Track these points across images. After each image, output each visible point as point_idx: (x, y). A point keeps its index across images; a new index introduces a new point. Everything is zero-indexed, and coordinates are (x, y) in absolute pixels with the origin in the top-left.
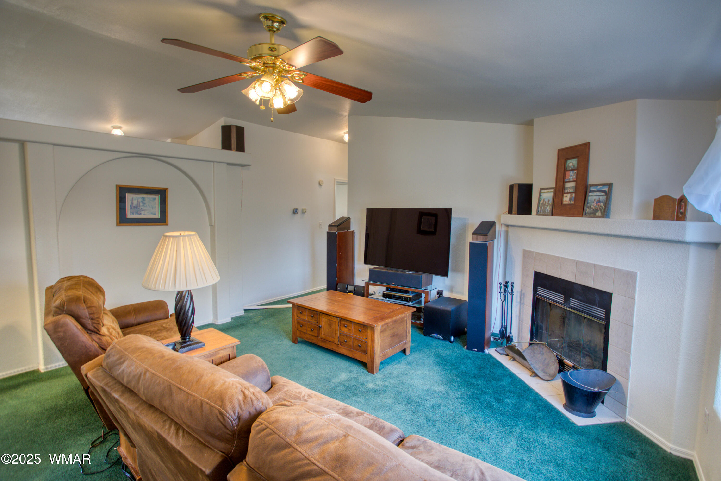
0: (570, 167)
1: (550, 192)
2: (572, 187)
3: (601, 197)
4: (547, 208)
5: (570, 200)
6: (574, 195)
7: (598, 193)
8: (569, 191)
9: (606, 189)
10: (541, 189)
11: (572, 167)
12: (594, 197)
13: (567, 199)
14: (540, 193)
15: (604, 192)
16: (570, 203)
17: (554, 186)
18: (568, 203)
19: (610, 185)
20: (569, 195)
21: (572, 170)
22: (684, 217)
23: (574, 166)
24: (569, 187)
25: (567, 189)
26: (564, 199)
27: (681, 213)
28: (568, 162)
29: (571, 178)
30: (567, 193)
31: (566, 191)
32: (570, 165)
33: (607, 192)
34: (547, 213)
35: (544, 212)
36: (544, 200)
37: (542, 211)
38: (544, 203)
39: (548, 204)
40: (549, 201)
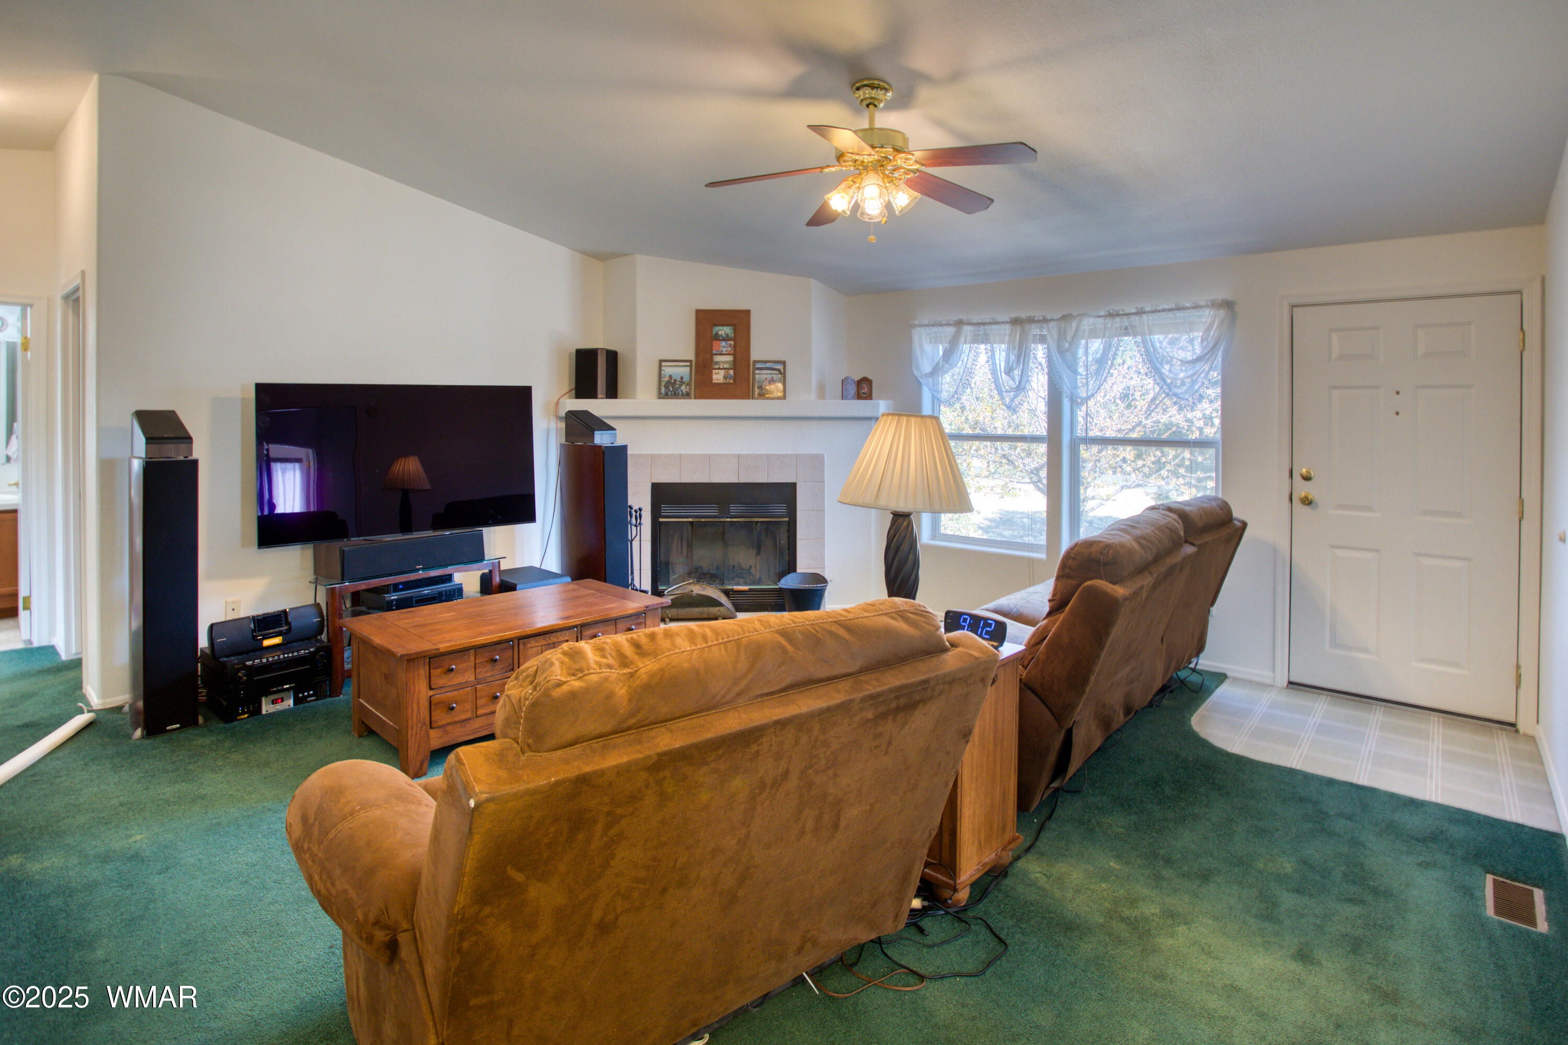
0: (721, 335)
1: (686, 366)
2: (727, 362)
3: (774, 376)
4: (680, 388)
5: (725, 378)
6: (732, 372)
7: (769, 372)
8: (721, 367)
9: (780, 367)
10: (661, 361)
11: (724, 336)
12: (765, 376)
13: (718, 377)
14: (660, 366)
15: (779, 370)
16: (725, 381)
17: (691, 356)
18: (721, 382)
19: (784, 363)
20: (722, 372)
21: (724, 340)
22: (869, 396)
23: (727, 335)
24: (722, 362)
25: (717, 363)
26: (714, 377)
27: (864, 393)
28: (716, 329)
29: (724, 350)
30: (719, 369)
31: (717, 367)
32: (720, 333)
33: (782, 370)
34: (682, 395)
35: (675, 394)
36: (671, 377)
37: (669, 393)
38: (673, 381)
39: (682, 382)
40: (682, 378)
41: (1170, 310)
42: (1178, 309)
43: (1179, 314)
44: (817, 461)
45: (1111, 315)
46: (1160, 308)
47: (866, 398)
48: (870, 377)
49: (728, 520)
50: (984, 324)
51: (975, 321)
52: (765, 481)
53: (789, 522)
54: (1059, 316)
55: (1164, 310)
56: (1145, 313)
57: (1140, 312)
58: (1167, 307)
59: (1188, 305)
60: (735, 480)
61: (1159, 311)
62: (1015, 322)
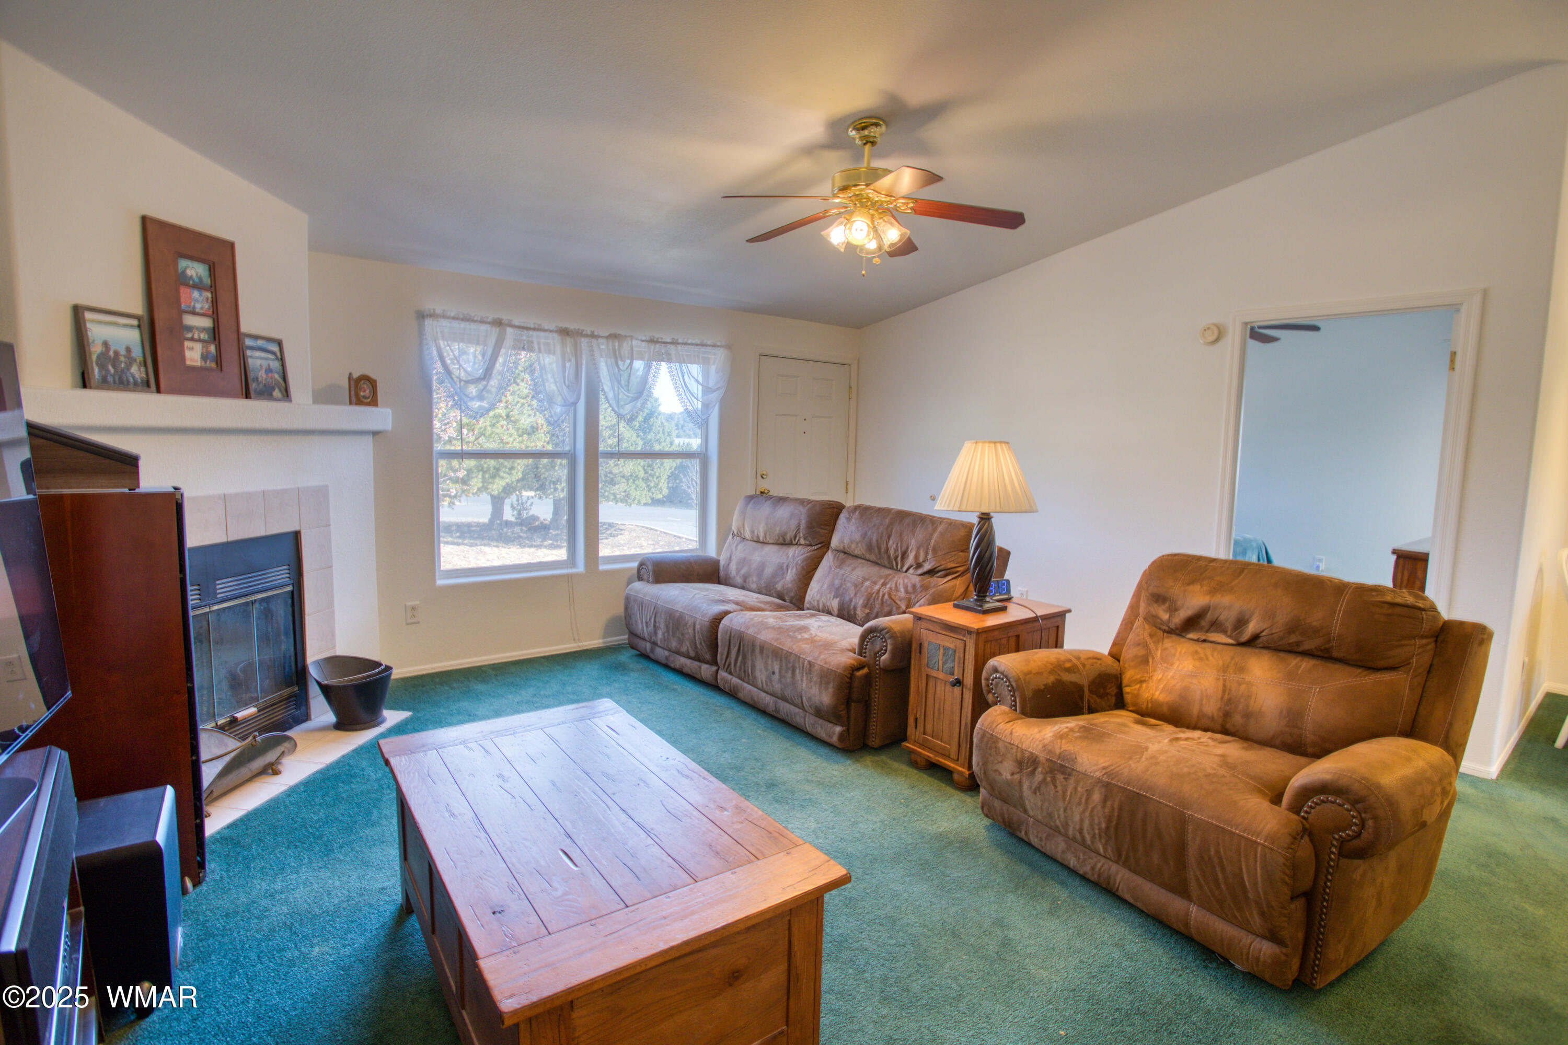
0: (190, 277)
1: (132, 326)
2: (203, 328)
9: (276, 349)
10: (76, 309)
11: (196, 279)
13: (191, 354)
14: (77, 319)
15: (273, 353)
19: (280, 342)
21: (196, 286)
22: (373, 401)
23: (200, 278)
24: (197, 328)
25: (190, 329)
26: (188, 354)
27: (364, 397)
28: (183, 263)
29: (198, 306)
30: (192, 339)
31: (189, 335)
32: (189, 272)
33: (279, 354)
34: (136, 384)
35: (121, 381)
36: (106, 344)
37: (110, 379)
38: (111, 353)
39: (131, 361)
40: (128, 350)
41: (697, 345)
42: (702, 345)
43: (703, 349)
44: (320, 494)
45: (652, 341)
46: (689, 341)
47: (369, 404)
48: (373, 376)
49: (216, 607)
50: (528, 329)
51: (517, 324)
52: (262, 533)
53: (292, 592)
54: (607, 334)
55: (693, 344)
56: (679, 344)
57: (675, 343)
58: (694, 342)
59: (709, 343)
60: (223, 539)
61: (689, 344)
62: (565, 332)
